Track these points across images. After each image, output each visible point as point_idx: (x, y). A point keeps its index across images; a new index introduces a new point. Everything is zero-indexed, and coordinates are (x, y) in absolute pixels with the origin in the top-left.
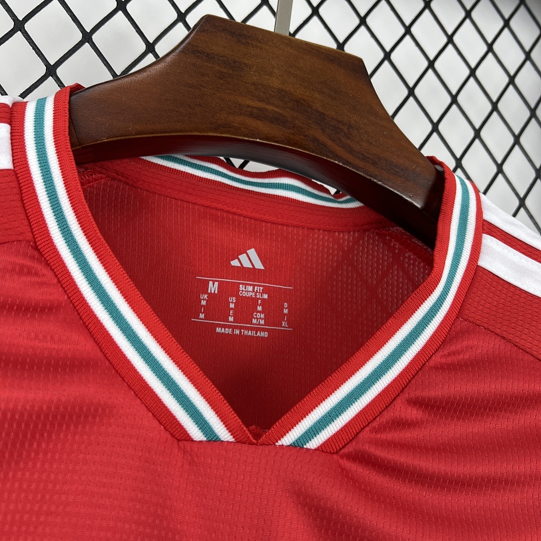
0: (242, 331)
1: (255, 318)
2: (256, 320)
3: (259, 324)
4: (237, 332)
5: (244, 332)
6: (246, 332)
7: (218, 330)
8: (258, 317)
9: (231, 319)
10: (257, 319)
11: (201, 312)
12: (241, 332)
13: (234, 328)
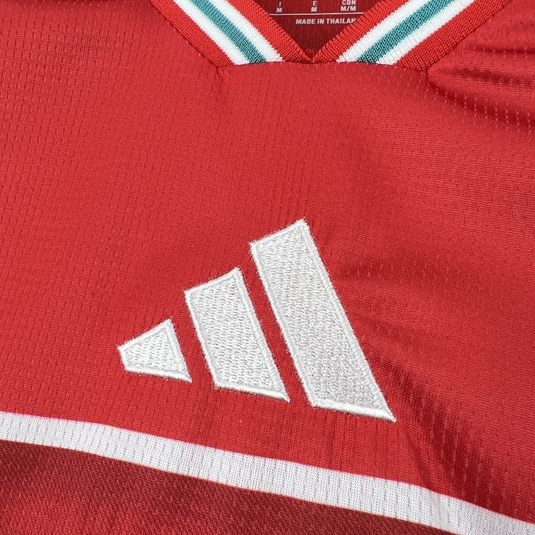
0: (328, 20)
1: (344, 6)
2: (345, 7)
3: (349, 11)
4: (322, 21)
5: (330, 21)
6: (332, 21)
7: (298, 22)
8: (348, 4)
9: (314, 9)
10: (347, 6)
11: (278, 6)
12: (326, 21)
13: (316, 17)
